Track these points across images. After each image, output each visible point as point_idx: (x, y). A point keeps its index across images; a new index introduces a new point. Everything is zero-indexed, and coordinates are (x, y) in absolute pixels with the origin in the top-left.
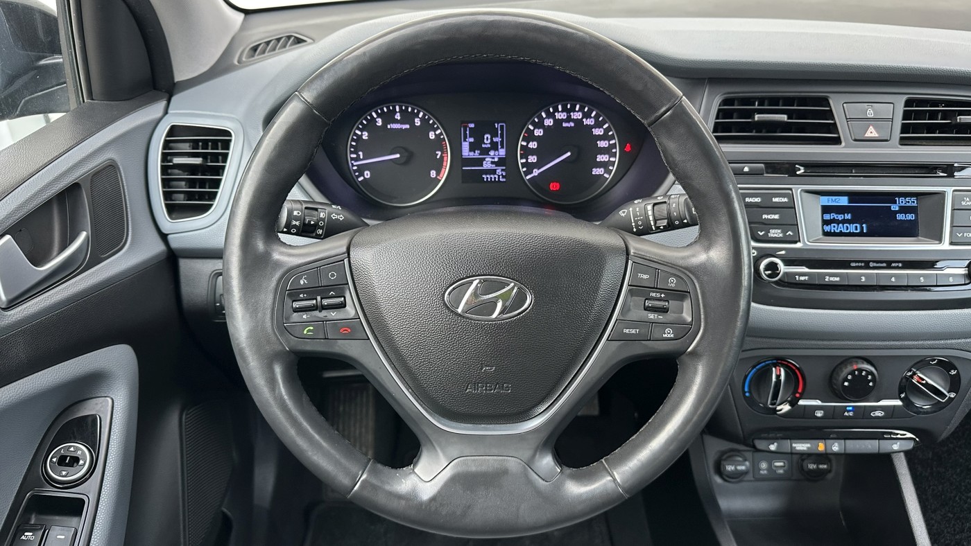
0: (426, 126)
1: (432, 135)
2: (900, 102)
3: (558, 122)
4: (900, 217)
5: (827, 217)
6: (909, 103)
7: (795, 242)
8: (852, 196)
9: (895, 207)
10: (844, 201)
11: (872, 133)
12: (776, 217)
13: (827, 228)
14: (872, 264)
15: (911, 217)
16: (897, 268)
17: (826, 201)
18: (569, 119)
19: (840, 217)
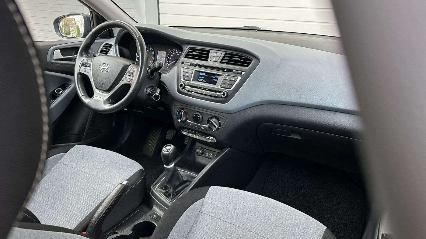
0: (152, 51)
1: (152, 53)
2: (223, 53)
3: (176, 54)
4: (214, 80)
5: (200, 77)
6: (226, 54)
7: (190, 81)
8: (206, 73)
9: (214, 77)
10: (204, 74)
11: (214, 60)
12: (188, 75)
13: (198, 80)
14: (202, 89)
15: (216, 80)
16: (207, 90)
17: (200, 74)
18: (178, 53)
19: (202, 78)
